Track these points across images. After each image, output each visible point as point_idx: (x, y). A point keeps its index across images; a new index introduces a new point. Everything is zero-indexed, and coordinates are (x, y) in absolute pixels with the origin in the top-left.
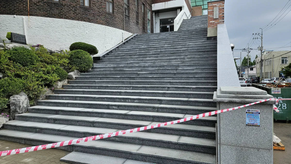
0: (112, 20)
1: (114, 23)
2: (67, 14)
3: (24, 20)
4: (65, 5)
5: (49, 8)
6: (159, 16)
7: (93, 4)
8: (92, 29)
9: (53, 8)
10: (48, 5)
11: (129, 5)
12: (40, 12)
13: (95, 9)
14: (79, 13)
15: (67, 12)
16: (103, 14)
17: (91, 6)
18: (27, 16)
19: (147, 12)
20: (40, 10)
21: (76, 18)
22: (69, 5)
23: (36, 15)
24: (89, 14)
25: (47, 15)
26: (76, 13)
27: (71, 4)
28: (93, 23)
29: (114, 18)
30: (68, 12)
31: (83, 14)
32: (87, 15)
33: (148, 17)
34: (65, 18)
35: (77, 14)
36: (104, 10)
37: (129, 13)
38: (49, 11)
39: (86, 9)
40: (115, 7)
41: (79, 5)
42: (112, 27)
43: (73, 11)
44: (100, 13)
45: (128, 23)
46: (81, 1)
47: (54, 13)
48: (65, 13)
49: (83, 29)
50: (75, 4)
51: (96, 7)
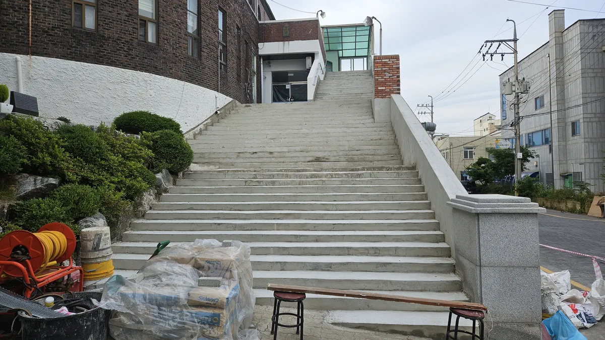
0: (198, 70)
1: (202, 78)
2: (112, 56)
3: (20, 64)
4: (110, 38)
5: (74, 42)
7: (165, 39)
8: (161, 87)
9: (83, 43)
10: (74, 36)
11: (226, 45)
12: (56, 49)
13: (168, 50)
14: (137, 56)
15: (113, 51)
16: (182, 58)
17: (161, 43)
19: (251, 57)
20: (54, 44)
21: (130, 65)
22: (118, 39)
23: (46, 54)
24: (156, 58)
25: (70, 54)
26: (131, 55)
27: (121, 37)
28: (162, 77)
29: (203, 68)
30: (115, 52)
31: (146, 58)
32: (152, 60)
34: (108, 63)
35: (133, 58)
36: (184, 52)
37: (227, 60)
38: (74, 47)
39: (150, 48)
40: (204, 47)
41: (136, 41)
42: (199, 84)
43: (125, 51)
44: (176, 57)
45: (224, 78)
46: (141, 32)
47: (86, 52)
48: (109, 53)
49: (143, 88)
50: (128, 38)
51: (170, 45)
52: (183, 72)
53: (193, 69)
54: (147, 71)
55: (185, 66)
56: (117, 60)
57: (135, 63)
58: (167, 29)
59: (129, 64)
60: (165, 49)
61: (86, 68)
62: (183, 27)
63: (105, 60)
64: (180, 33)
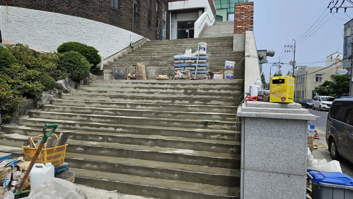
0: (117, 17)
1: (120, 22)
2: (58, 7)
3: (1, 11)
6: (176, 18)
8: (91, 27)
11: (140, 1)
12: (22, 2)
14: (75, 7)
16: (106, 9)
18: (4, 6)
19: (161, 11)
21: (70, 12)
23: (17, 5)
24: (88, 8)
25: (32, 5)
26: (71, 6)
28: (92, 20)
29: (121, 16)
30: (60, 4)
31: (80, 8)
32: (85, 9)
33: (163, 18)
34: (56, 11)
36: (107, 5)
37: (140, 11)
38: (34, 1)
40: (122, 2)
42: (118, 26)
43: (66, 3)
44: (102, 7)
45: (137, 22)
47: (41, 3)
48: (56, 4)
49: (79, 27)
52: (106, 18)
53: (114, 16)
54: (81, 16)
55: (108, 14)
56: (62, 9)
57: (74, 11)
60: (94, 2)
61: (42, 14)
63: (53, 9)
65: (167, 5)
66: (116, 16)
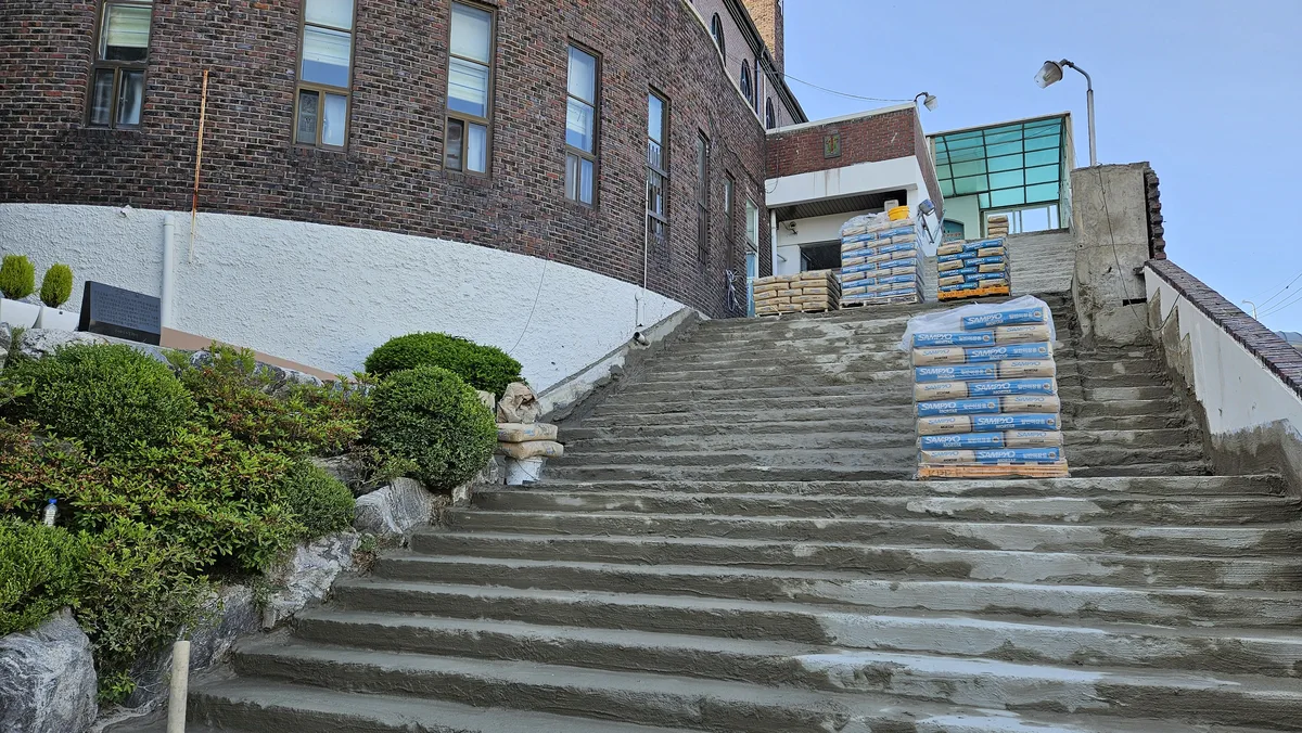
0: (590, 235)
1: (598, 253)
2: (378, 206)
3: (170, 231)
4: (375, 163)
5: (294, 176)
6: (796, 233)
7: (508, 162)
8: (494, 275)
9: (314, 179)
10: (294, 165)
11: (669, 176)
12: (252, 195)
13: (513, 186)
14: (437, 203)
15: (380, 194)
16: (551, 207)
17: (498, 171)
18: (184, 213)
19: (743, 210)
20: (250, 184)
21: (420, 224)
22: (394, 166)
23: (230, 207)
24: (485, 207)
25: (284, 206)
26: (421, 201)
27: (401, 161)
28: (498, 251)
29: (602, 229)
30: (386, 195)
31: (458, 207)
32: (472, 210)
33: (748, 235)
34: (368, 222)
35: (427, 208)
36: (554, 192)
37: (669, 211)
38: (294, 189)
39: (470, 184)
40: (606, 180)
41: (438, 167)
42: (592, 269)
43: (409, 193)
44: (534, 202)
45: (661, 254)
46: (451, 149)
47: (319, 198)
48: (369, 199)
49: (448, 278)
50: (419, 163)
51: (519, 176)
52: (549, 239)
53: (577, 231)
54: (460, 238)
55: (556, 224)
56: (389, 214)
57: (433, 221)
58: (513, 137)
59: (416, 223)
60: (509, 185)
61: (316, 235)
62: (555, 133)
63: (361, 215)
64: (545, 147)
65: (762, 190)
66: (583, 233)
